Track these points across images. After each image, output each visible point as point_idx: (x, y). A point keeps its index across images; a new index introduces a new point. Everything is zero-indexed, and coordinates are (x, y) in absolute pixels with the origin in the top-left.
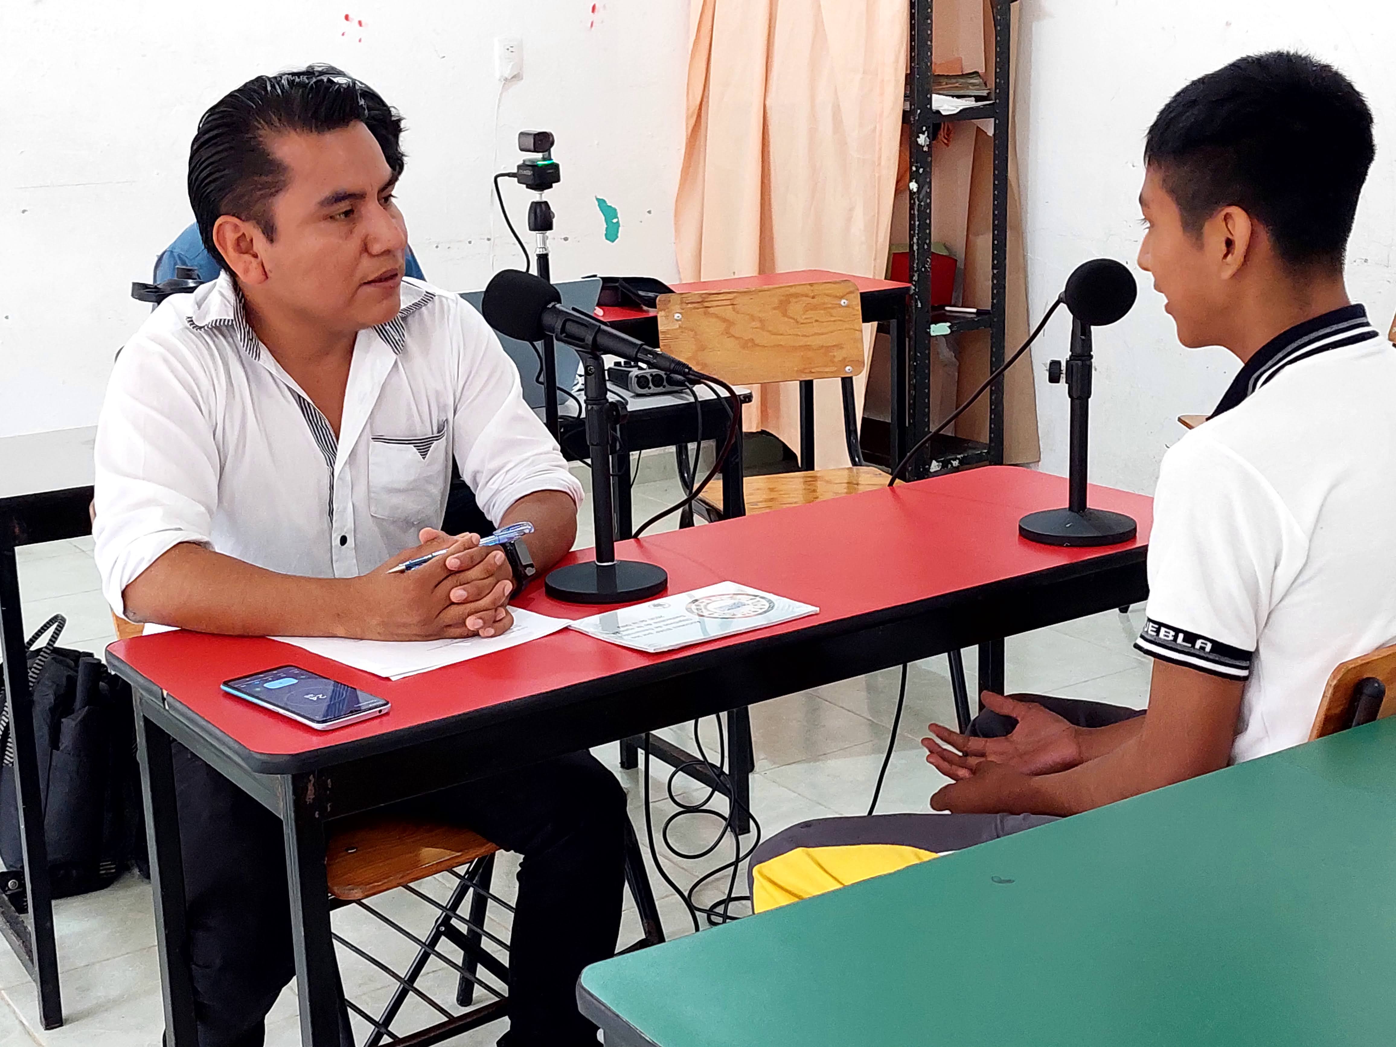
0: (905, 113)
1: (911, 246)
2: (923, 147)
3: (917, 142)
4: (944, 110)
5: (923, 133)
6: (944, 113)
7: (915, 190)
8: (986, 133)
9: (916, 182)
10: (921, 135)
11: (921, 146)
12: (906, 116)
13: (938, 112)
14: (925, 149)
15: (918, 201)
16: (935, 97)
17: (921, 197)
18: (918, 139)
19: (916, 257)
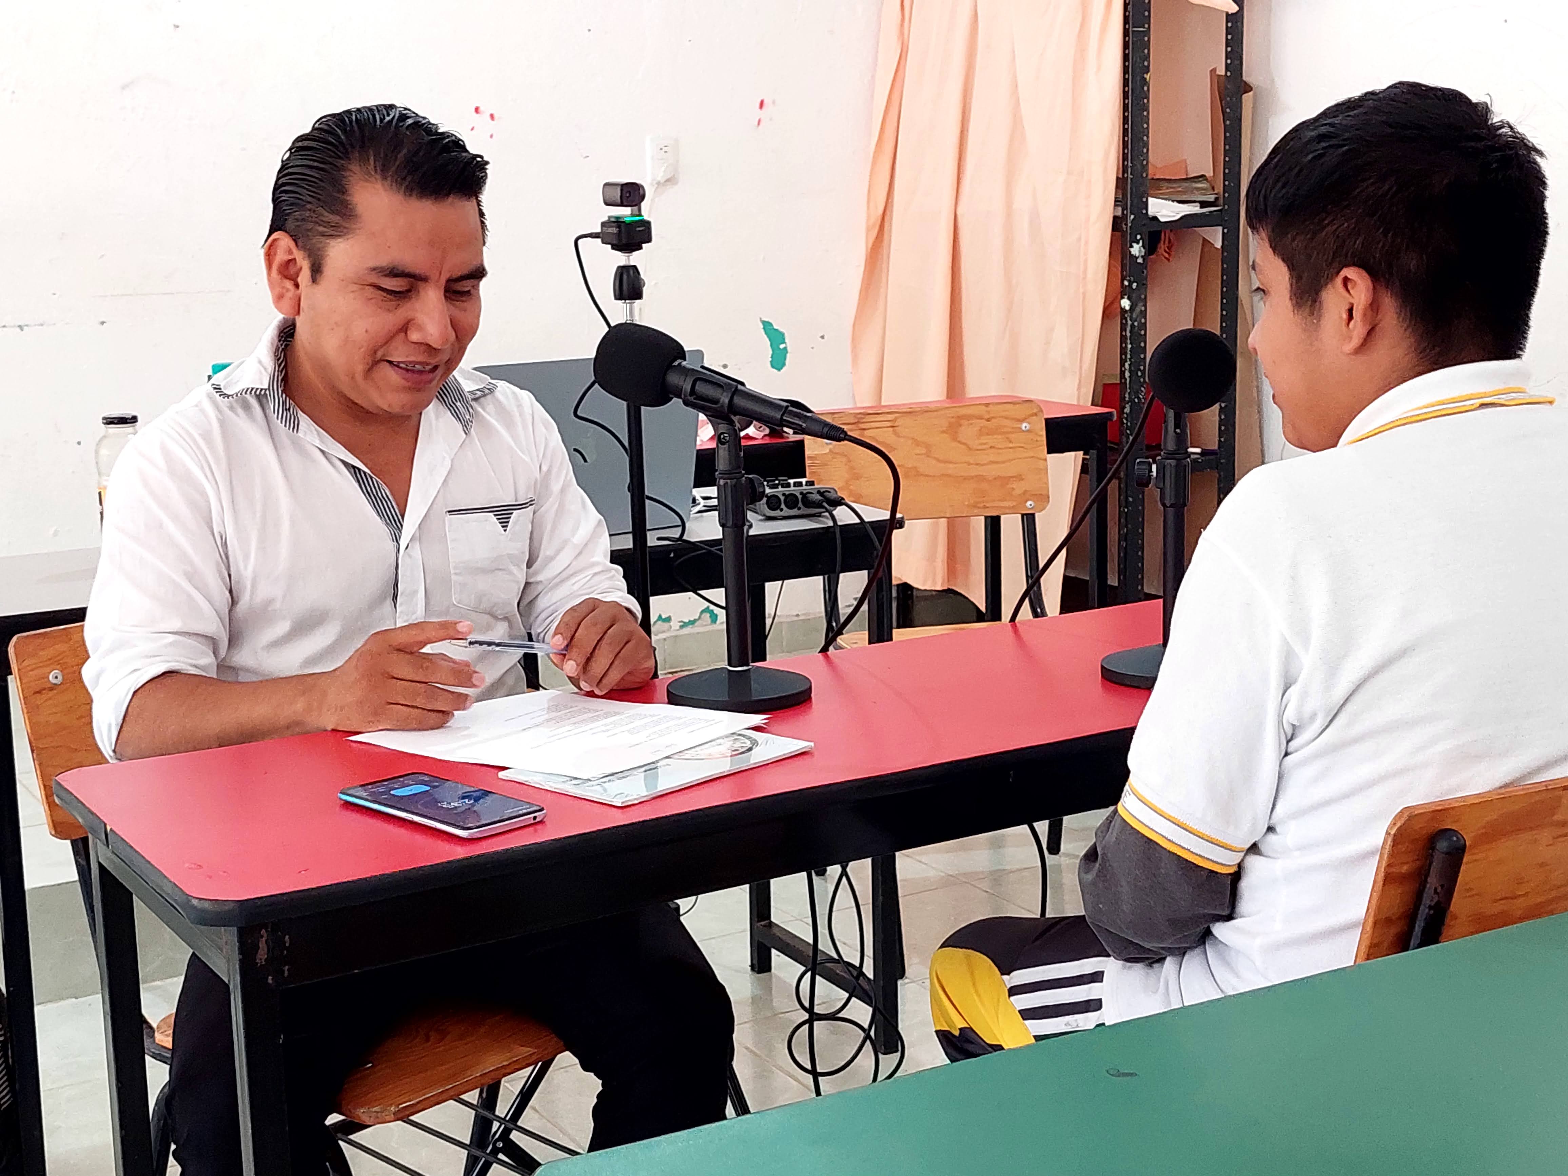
0: (1115, 218)
1: (1122, 373)
2: (1137, 258)
3: (1130, 252)
4: (1162, 216)
5: (1138, 243)
6: (1162, 220)
7: (1127, 308)
8: (1213, 245)
9: (1129, 298)
10: (1135, 245)
11: (1135, 256)
12: (1117, 223)
13: (1155, 219)
14: (1140, 260)
15: (1131, 320)
16: (1151, 201)
17: (1134, 316)
18: (1132, 250)
19: (1128, 386)
